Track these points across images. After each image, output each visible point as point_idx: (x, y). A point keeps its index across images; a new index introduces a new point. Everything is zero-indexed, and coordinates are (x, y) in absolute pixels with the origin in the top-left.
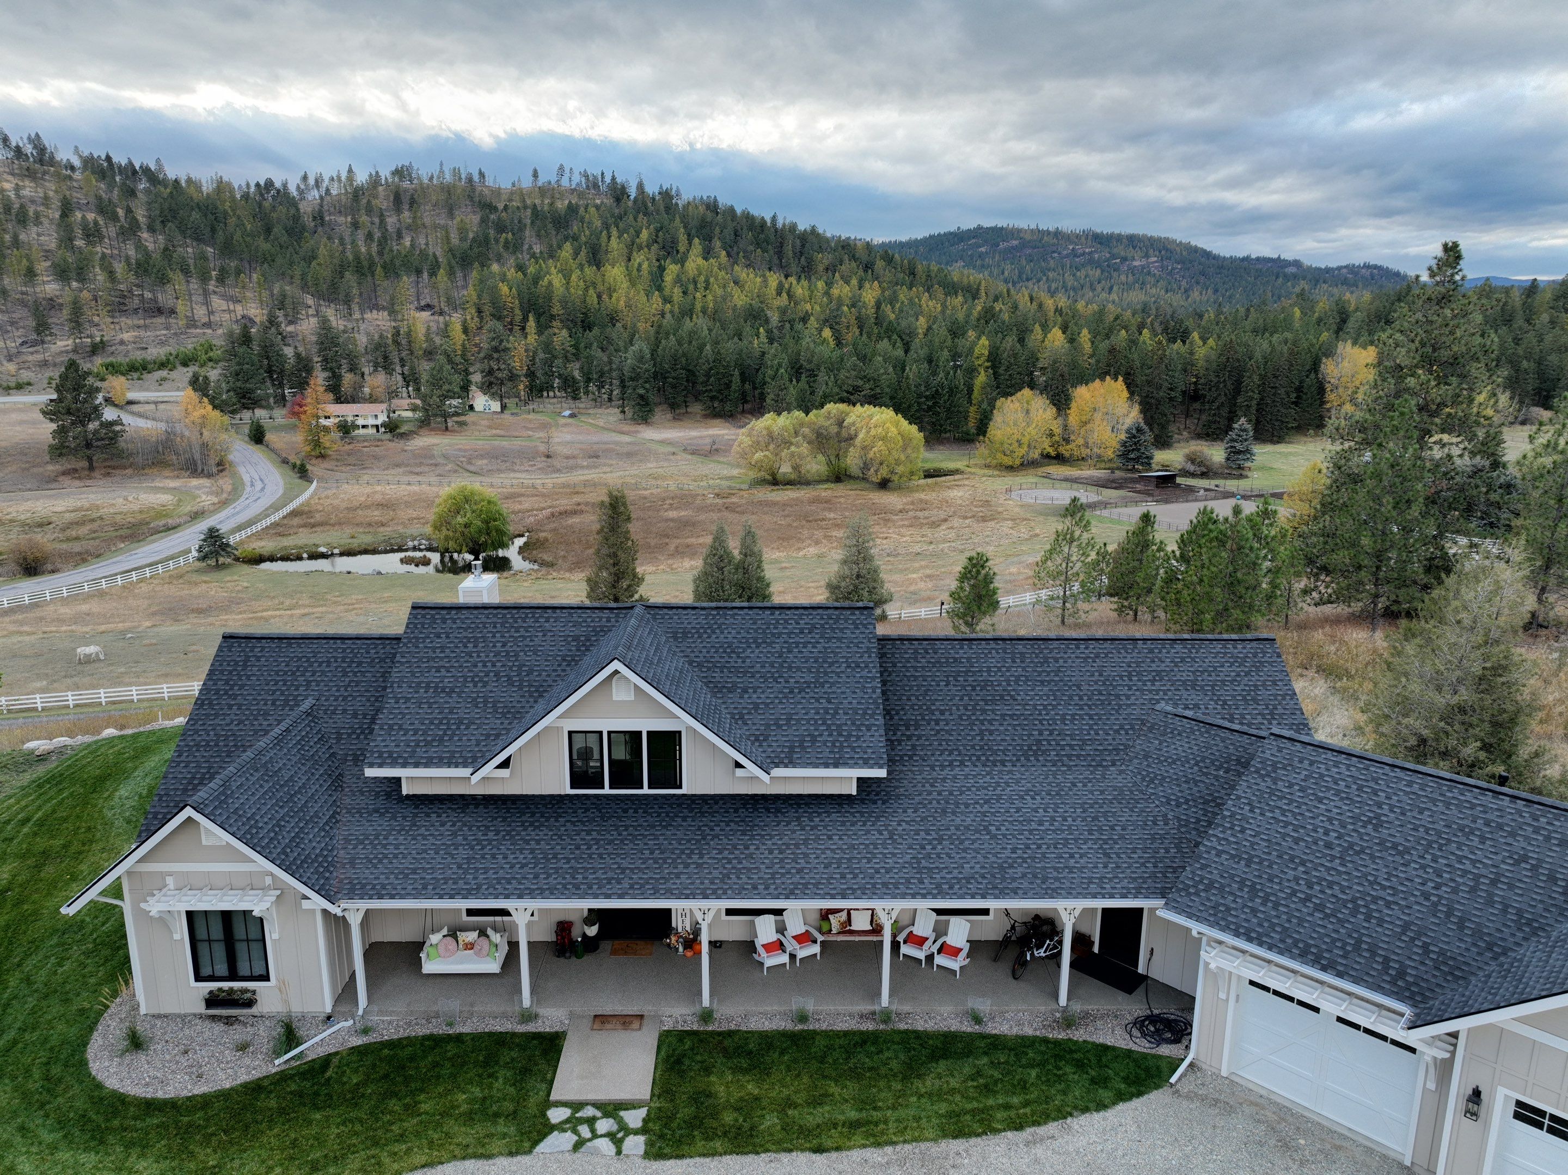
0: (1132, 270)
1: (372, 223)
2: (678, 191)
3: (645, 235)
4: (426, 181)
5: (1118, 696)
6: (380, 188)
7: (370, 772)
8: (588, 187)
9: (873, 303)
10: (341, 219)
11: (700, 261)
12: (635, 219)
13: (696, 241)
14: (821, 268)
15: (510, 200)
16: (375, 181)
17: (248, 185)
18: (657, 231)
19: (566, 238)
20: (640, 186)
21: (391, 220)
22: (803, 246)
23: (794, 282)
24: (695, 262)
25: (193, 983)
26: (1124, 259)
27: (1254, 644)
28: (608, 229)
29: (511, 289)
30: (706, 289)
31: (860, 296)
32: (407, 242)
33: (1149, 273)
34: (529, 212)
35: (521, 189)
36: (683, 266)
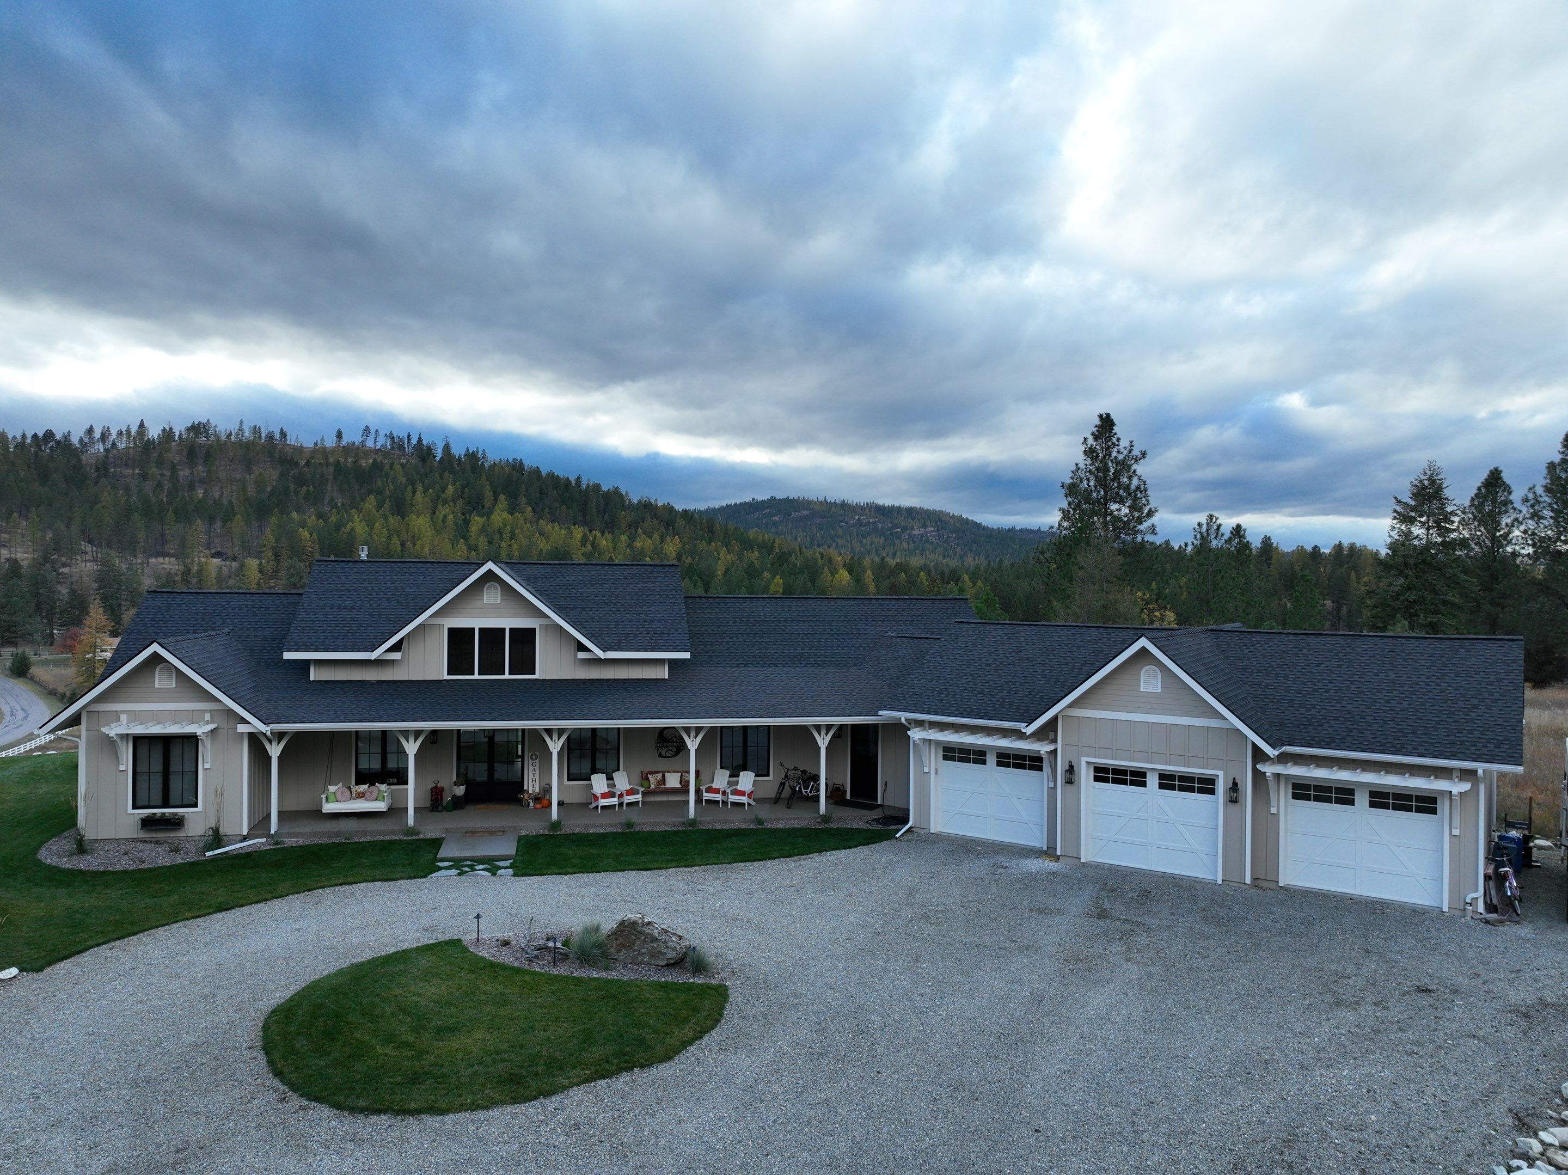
0: (912, 538)
1: (162, 475)
2: (484, 453)
3: (450, 490)
4: (224, 438)
5: (858, 629)
6: (174, 444)
7: (287, 655)
8: (393, 448)
9: (674, 554)
10: (128, 471)
11: (505, 515)
12: (441, 477)
13: (502, 497)
14: (624, 524)
15: (313, 458)
16: (168, 434)
17: (24, 436)
18: (463, 487)
19: (370, 492)
20: (447, 448)
21: (184, 473)
22: (607, 505)
23: (599, 534)
24: (500, 516)
25: (130, 810)
26: (905, 529)
27: (953, 602)
28: (413, 485)
29: (311, 535)
30: (511, 539)
31: (662, 548)
32: (200, 493)
33: (927, 541)
34: (331, 469)
35: (324, 449)
36: (488, 519)
